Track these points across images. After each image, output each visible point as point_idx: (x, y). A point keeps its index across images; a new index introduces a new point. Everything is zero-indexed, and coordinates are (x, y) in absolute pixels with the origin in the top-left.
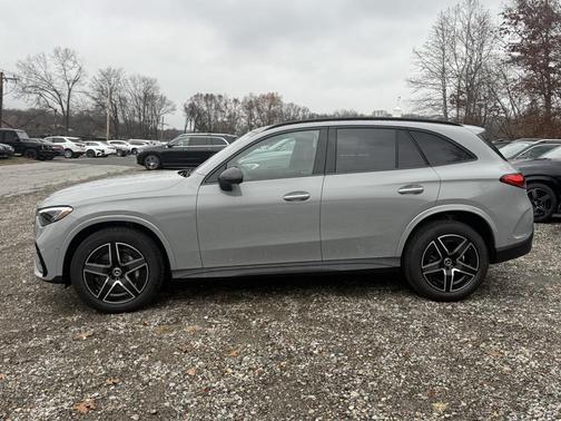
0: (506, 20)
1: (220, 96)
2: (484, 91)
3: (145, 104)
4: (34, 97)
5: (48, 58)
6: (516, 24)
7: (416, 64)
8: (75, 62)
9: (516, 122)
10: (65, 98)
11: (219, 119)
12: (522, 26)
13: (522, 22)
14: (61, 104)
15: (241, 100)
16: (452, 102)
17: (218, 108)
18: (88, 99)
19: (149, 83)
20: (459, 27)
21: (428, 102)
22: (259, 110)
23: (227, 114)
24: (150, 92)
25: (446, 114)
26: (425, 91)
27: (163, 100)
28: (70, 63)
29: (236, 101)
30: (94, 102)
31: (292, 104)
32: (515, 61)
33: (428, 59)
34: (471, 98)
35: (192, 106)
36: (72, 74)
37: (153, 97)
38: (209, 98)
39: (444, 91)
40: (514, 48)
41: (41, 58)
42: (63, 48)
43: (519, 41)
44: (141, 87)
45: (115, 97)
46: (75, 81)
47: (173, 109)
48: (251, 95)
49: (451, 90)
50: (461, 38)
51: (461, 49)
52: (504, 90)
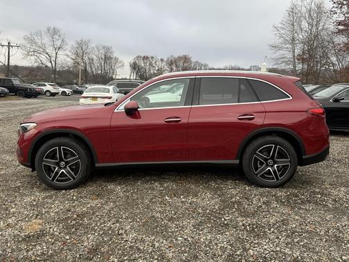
0: (335, 5)
1: (152, 57)
2: (319, 52)
3: (105, 62)
4: (33, 58)
5: (43, 33)
6: (341, 7)
7: (275, 35)
8: (60, 36)
9: (340, 72)
10: (53, 59)
11: (152, 72)
12: (345, 9)
13: (345, 6)
14: (51, 62)
15: (165, 59)
16: (298, 60)
17: (151, 64)
18: (69, 59)
19: (108, 49)
20: (304, 10)
21: (283, 60)
22: (176, 66)
23: (157, 69)
24: (108, 55)
25: (295, 67)
26: (281, 52)
27: (116, 59)
28: (57, 37)
29: (162, 60)
30: (73, 61)
31: (197, 62)
32: (340, 32)
33: (283, 32)
34: (311, 57)
35: (135, 63)
36: (58, 43)
37: (110, 58)
38: (145, 58)
39: (294, 52)
40: (340, 23)
41: (39, 34)
42: (52, 27)
43: (343, 19)
44: (102, 51)
45: (86, 58)
46: (60, 48)
47: (123, 66)
48: (172, 56)
49: (298, 51)
50: (305, 18)
51: (305, 25)
52: (333, 52)
